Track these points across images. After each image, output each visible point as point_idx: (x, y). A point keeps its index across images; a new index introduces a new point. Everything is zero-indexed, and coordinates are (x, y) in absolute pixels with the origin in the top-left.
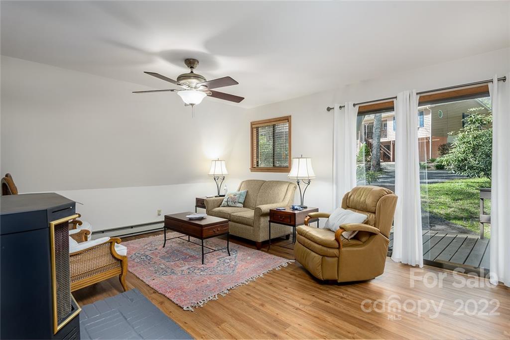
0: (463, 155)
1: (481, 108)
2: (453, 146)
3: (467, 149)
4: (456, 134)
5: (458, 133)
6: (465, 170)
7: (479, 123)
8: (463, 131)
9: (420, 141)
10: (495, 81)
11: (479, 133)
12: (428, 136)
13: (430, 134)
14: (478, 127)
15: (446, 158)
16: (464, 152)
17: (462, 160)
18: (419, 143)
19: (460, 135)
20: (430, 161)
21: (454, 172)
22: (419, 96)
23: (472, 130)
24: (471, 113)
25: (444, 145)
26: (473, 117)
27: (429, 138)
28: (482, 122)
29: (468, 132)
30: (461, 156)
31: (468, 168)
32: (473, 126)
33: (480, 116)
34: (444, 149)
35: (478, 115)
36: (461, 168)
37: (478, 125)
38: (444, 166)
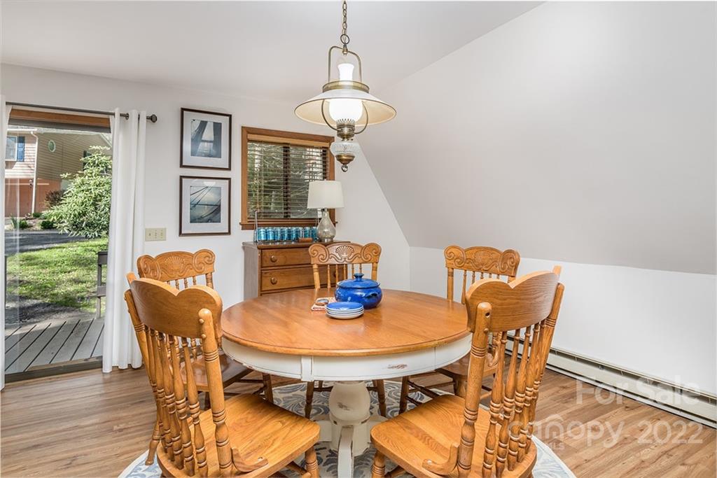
0: (81, 208)
1: (105, 147)
2: (67, 194)
3: (87, 199)
4: (73, 177)
5: (75, 177)
6: (83, 229)
7: (103, 167)
8: (82, 175)
9: (9, 184)
10: (117, 115)
11: (102, 179)
12: (32, 177)
13: (35, 174)
14: (102, 172)
15: (56, 211)
16: (83, 203)
17: (79, 214)
18: (6, 187)
19: (78, 180)
20: (32, 217)
21: (67, 232)
22: (10, 107)
23: (93, 174)
24: (94, 151)
25: (57, 193)
26: (96, 157)
27: (32, 180)
28: (106, 167)
29: (89, 177)
30: (79, 209)
31: (86, 225)
32: (95, 170)
33: (104, 158)
34: (55, 199)
35: (102, 156)
36: (76, 226)
37: (101, 169)
38: (53, 222)
